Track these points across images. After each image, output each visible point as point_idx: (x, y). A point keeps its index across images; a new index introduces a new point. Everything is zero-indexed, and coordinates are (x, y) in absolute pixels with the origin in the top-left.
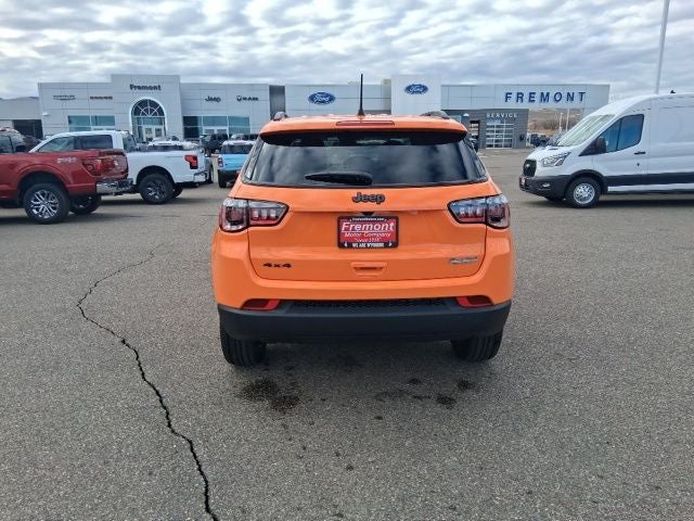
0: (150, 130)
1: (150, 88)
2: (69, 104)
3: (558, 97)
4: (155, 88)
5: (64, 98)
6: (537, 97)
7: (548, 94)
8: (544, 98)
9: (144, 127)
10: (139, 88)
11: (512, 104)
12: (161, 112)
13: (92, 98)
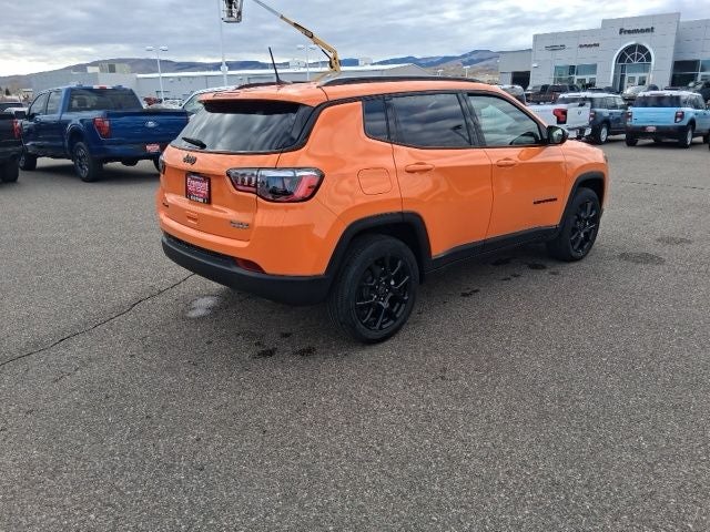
0: (633, 78)
1: (642, 31)
2: (558, 54)
4: (647, 30)
5: (554, 48)
9: (627, 75)
10: (629, 32)
12: (649, 58)
13: (581, 46)
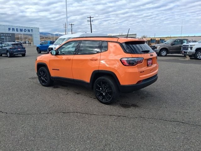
3: (25, 30)
6: (19, 30)
7: (22, 29)
8: (21, 30)
11: (11, 32)
